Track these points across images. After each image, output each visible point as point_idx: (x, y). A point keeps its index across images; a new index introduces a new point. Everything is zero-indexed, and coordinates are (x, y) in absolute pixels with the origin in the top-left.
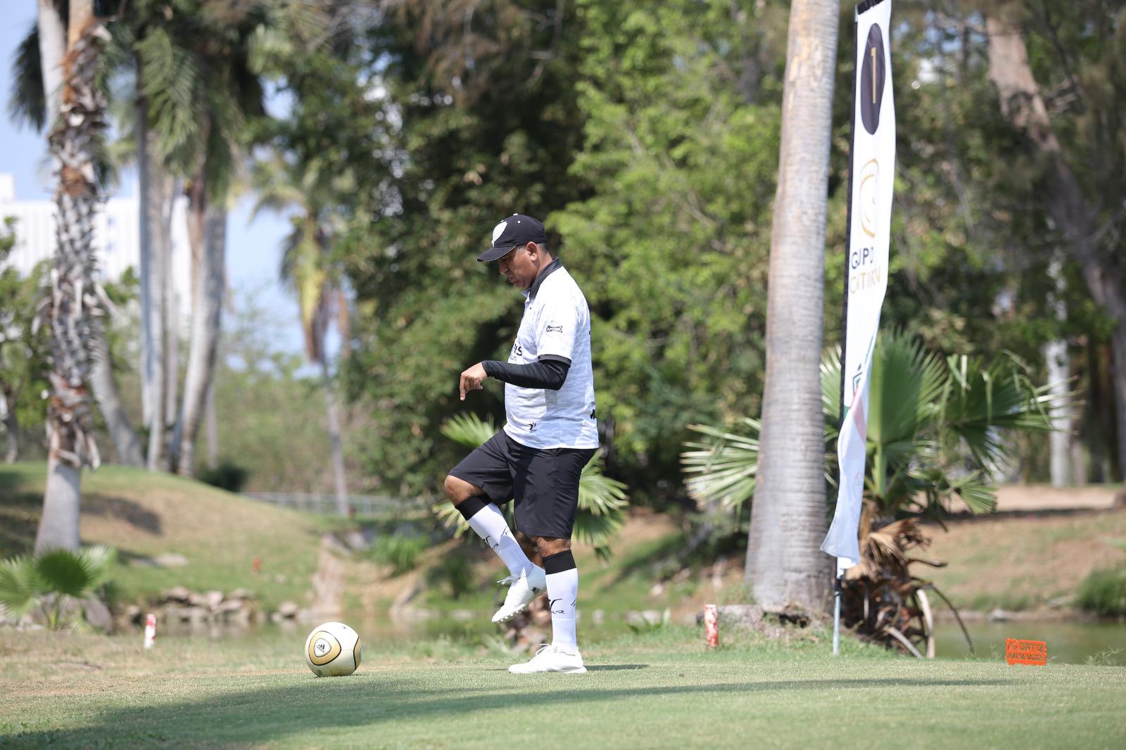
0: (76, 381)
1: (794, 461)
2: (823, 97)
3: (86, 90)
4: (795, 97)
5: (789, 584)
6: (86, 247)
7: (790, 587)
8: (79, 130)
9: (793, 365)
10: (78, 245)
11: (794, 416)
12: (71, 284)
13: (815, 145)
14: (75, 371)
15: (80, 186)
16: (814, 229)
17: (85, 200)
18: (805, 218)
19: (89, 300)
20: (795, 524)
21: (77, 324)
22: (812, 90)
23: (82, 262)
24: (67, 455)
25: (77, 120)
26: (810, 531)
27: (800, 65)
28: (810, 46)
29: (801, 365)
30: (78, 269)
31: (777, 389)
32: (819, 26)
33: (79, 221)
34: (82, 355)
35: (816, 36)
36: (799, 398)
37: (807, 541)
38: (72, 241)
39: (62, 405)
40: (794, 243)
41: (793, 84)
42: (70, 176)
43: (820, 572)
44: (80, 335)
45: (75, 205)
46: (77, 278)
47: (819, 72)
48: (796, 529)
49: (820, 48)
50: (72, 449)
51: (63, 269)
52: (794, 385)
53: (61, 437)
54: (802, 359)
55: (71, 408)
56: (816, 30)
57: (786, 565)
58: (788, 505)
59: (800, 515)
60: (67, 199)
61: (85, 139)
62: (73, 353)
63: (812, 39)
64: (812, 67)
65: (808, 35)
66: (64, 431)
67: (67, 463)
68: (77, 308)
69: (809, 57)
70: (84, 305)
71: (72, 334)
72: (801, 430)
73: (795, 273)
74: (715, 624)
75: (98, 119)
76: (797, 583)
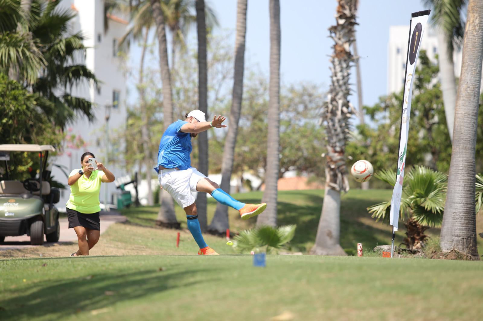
0: (338, 149)
1: (459, 190)
2: (479, 39)
3: (347, 7)
4: (467, 38)
5: (454, 241)
6: (346, 83)
7: (454, 242)
8: (343, 26)
9: (461, 150)
10: (341, 82)
11: (460, 172)
12: (337, 102)
13: (474, 59)
14: (338, 144)
15: (343, 54)
16: (472, 94)
17: (345, 61)
18: (468, 89)
19: (345, 109)
20: (458, 217)
21: (339, 121)
22: (474, 36)
23: (342, 91)
24: (333, 185)
25: (342, 22)
26: (465, 220)
27: (470, 25)
28: (474, 17)
29: (464, 151)
30: (341, 94)
31: (454, 160)
32: (478, 9)
33: (341, 71)
34: (341, 136)
35: (476, 13)
36: (462, 165)
37: (463, 224)
38: (338, 81)
39: (332, 161)
40: (464, 100)
41: (467, 33)
42: (339, 49)
43: (468, 237)
44: (341, 127)
45: (340, 63)
46: (340, 99)
47: (477, 28)
48: (458, 218)
49: (478, 18)
50: (335, 182)
51: (334, 94)
52: (461, 159)
53: (331, 176)
54: (465, 148)
55: (335, 162)
56: (477, 11)
57: (453, 233)
58: (456, 209)
59: (460, 213)
60: (336, 60)
61: (346, 30)
62: (337, 135)
63: (475, 14)
64: (474, 26)
65: (473, 12)
66: (332, 173)
67: (333, 188)
68: (339, 113)
69: (473, 22)
70: (342, 112)
71: (337, 125)
72: (463, 178)
73: (463, 113)
74: (361, 251)
75: (353, 21)
76: (457, 241)
